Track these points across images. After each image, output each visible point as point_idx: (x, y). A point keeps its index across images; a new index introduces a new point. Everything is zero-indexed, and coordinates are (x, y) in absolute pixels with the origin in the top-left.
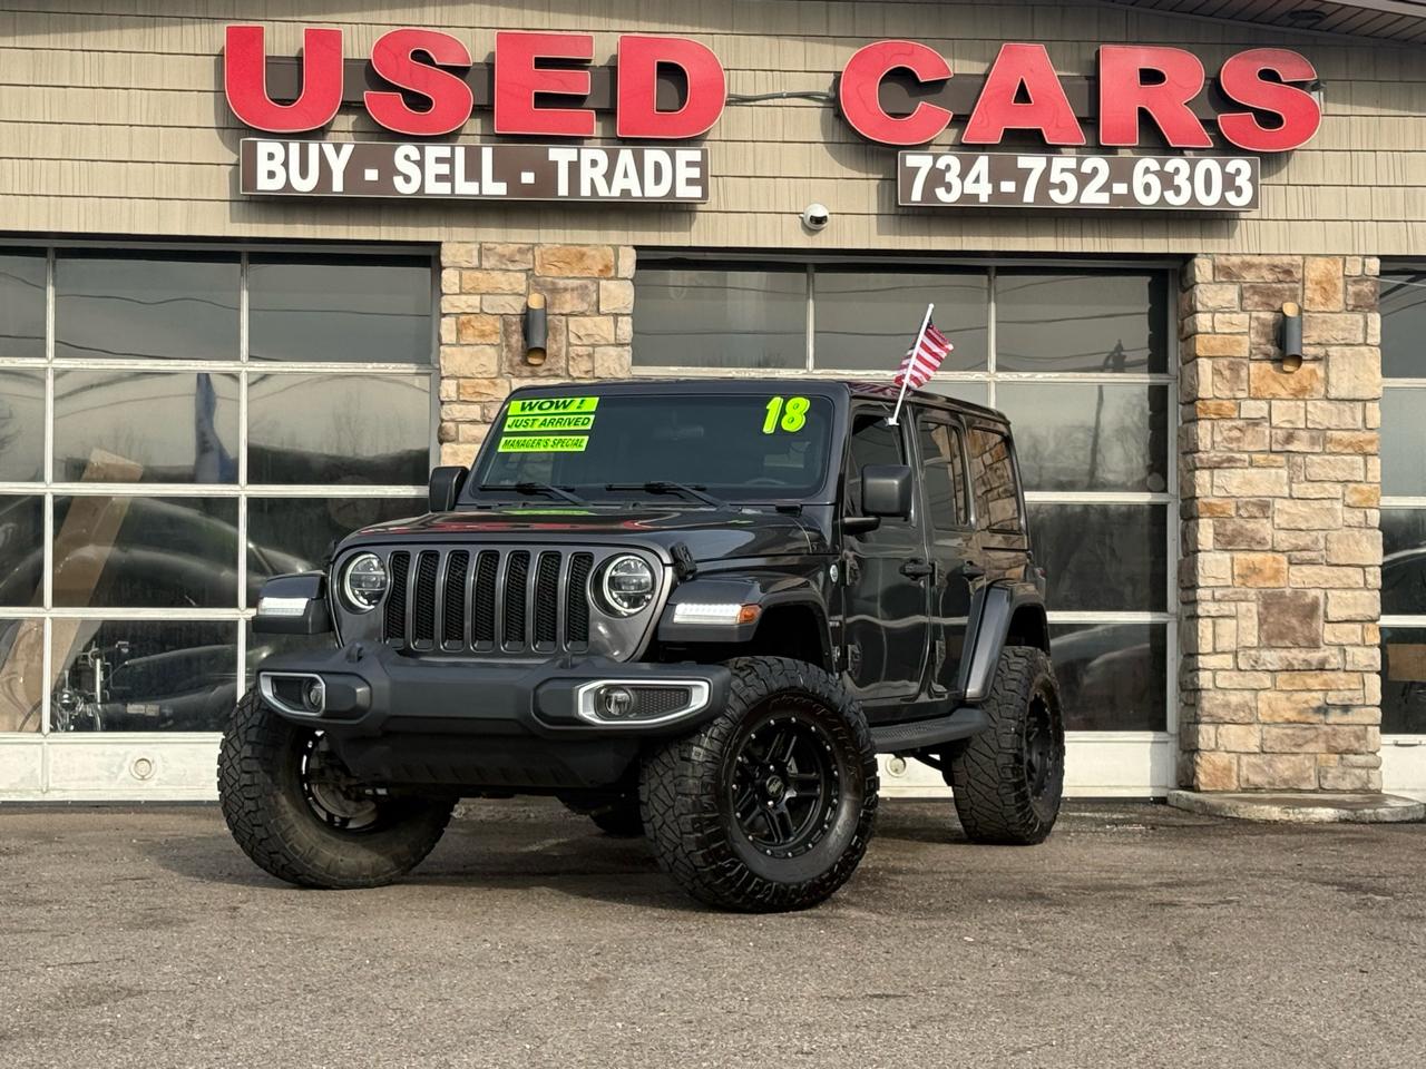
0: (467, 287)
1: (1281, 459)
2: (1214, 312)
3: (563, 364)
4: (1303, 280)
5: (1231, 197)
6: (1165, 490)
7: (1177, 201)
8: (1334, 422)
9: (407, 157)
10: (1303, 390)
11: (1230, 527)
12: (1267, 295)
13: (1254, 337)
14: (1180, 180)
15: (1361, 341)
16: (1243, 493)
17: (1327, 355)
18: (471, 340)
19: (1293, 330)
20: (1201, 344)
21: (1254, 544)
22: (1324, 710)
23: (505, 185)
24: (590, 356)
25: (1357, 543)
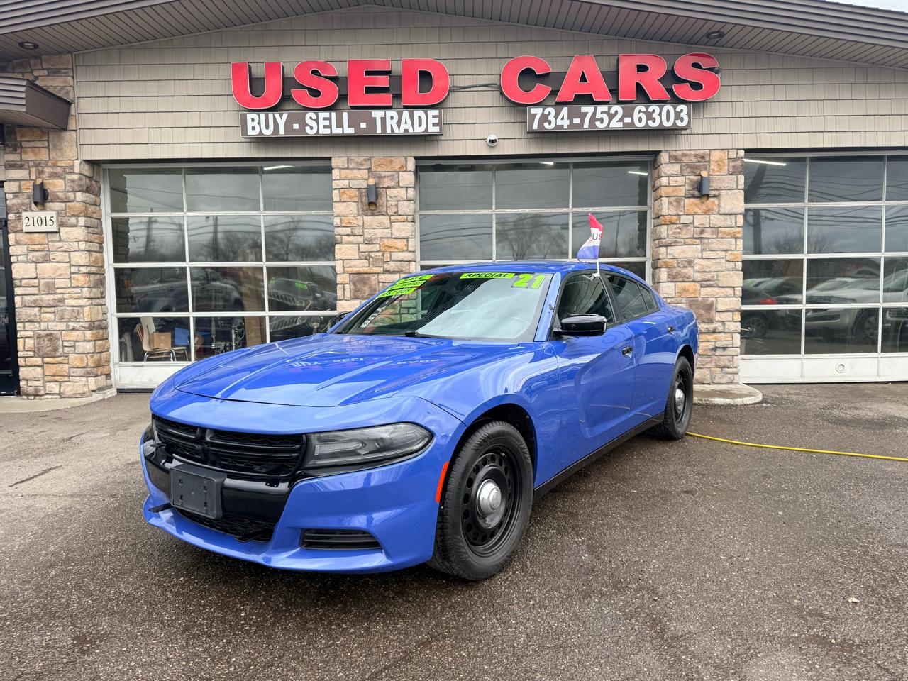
0: (343, 177)
1: (698, 241)
2: (669, 176)
3: (385, 209)
4: (709, 161)
5: (678, 122)
6: (645, 256)
7: (653, 125)
8: (722, 224)
9: (311, 118)
10: (709, 210)
11: (675, 271)
12: (693, 168)
13: (687, 187)
14: (655, 115)
15: (735, 187)
16: (681, 256)
17: (720, 194)
18: (346, 200)
19: (705, 183)
20: (663, 191)
21: (686, 279)
22: (715, 349)
23: (353, 129)
24: (396, 206)
25: (732, 277)
